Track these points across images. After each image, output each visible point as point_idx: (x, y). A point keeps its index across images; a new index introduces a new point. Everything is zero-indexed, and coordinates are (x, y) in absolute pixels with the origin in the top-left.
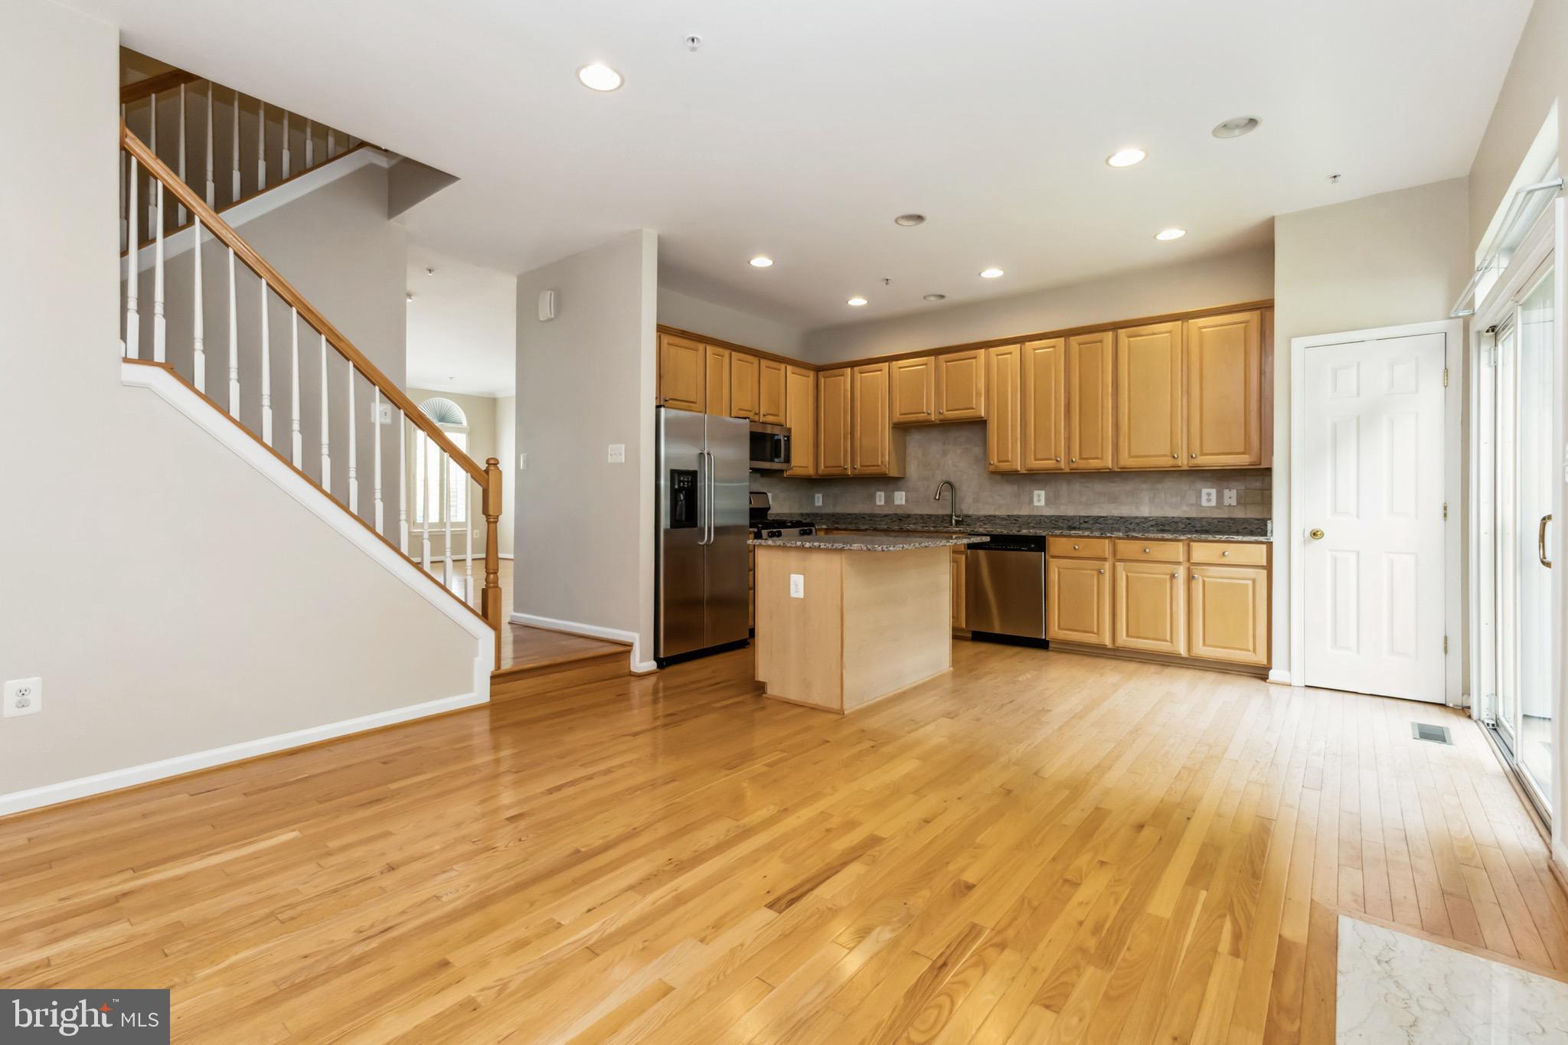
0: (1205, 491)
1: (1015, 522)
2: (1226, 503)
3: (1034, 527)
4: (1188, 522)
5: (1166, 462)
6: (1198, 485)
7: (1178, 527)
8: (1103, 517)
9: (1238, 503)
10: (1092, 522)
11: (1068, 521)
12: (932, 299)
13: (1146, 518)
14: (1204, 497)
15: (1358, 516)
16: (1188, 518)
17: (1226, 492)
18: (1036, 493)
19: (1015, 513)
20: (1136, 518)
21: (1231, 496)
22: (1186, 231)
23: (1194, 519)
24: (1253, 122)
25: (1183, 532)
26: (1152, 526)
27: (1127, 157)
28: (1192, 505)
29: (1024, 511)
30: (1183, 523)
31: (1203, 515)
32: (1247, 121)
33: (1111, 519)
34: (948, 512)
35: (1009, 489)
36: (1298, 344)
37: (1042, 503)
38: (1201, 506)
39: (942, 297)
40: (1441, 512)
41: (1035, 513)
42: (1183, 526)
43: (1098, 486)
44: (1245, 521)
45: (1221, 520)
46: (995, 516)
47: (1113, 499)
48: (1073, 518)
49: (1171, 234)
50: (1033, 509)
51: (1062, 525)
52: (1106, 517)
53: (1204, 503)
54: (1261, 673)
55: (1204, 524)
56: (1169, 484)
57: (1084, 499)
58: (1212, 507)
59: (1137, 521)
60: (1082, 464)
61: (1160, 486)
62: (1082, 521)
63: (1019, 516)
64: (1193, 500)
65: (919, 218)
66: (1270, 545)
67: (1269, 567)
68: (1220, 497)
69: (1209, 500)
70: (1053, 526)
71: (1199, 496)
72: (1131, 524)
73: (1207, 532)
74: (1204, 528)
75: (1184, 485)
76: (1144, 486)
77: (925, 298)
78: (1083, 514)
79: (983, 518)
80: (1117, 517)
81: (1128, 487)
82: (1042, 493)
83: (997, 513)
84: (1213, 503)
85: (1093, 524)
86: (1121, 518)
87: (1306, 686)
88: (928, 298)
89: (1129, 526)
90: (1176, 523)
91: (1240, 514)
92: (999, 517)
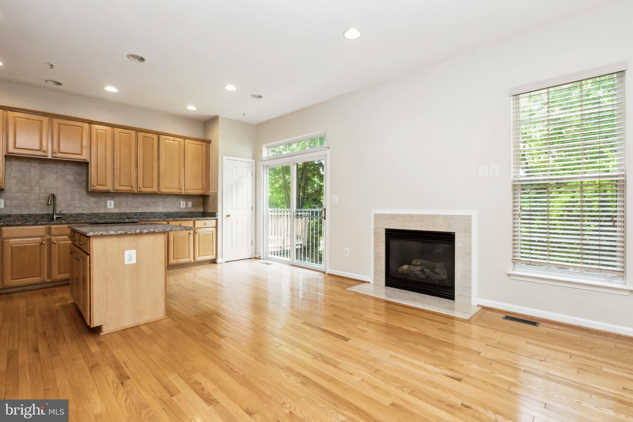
0: (182, 202)
1: (96, 216)
2: (189, 207)
3: (108, 219)
4: (177, 213)
5: (177, 191)
6: (180, 200)
7: (173, 215)
8: (144, 213)
9: (192, 207)
10: (138, 215)
11: (127, 215)
12: (50, 83)
13: (162, 213)
14: (182, 204)
15: (236, 210)
16: (177, 212)
17: (189, 202)
18: (109, 202)
19: (96, 212)
20: (158, 213)
21: (190, 204)
22: (197, 109)
23: (179, 212)
24: (260, 97)
25: (192, 217)
26: (164, 216)
27: (231, 88)
28: (177, 207)
29: (102, 211)
30: (175, 214)
31: (182, 211)
32: (259, 96)
33: (147, 213)
34: (50, 212)
35: (93, 199)
36: (225, 157)
37: (112, 206)
38: (180, 207)
39: (59, 84)
40: (251, 209)
41: (108, 211)
42: (175, 215)
43: (141, 199)
44: (194, 212)
45: (187, 213)
46: (83, 214)
47: (148, 205)
48: (130, 213)
49: (191, 108)
50: (107, 210)
51: (124, 217)
52: (145, 213)
53: (182, 206)
54: (214, 262)
55: (182, 214)
56: (170, 199)
57: (134, 205)
58: (184, 208)
59: (158, 214)
60: (144, 190)
61: (166, 200)
62: (134, 215)
63: (99, 214)
64: (178, 206)
65: (142, 59)
66: (217, 220)
67: (216, 227)
68: (187, 204)
69: (183, 205)
70: (120, 217)
71: (180, 204)
72: (156, 215)
73: (183, 217)
74: (182, 216)
75: (175, 200)
76: (160, 200)
77: (46, 81)
78: (134, 211)
79: (75, 215)
80: (150, 212)
81: (154, 200)
82: (112, 202)
83: (84, 212)
84: (184, 207)
85: (139, 216)
86: (152, 213)
87: (226, 262)
88: (48, 82)
89: (155, 216)
90: (173, 214)
91: (192, 210)
92: (86, 214)
